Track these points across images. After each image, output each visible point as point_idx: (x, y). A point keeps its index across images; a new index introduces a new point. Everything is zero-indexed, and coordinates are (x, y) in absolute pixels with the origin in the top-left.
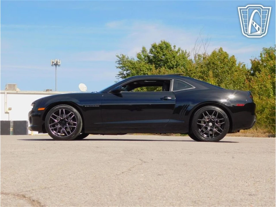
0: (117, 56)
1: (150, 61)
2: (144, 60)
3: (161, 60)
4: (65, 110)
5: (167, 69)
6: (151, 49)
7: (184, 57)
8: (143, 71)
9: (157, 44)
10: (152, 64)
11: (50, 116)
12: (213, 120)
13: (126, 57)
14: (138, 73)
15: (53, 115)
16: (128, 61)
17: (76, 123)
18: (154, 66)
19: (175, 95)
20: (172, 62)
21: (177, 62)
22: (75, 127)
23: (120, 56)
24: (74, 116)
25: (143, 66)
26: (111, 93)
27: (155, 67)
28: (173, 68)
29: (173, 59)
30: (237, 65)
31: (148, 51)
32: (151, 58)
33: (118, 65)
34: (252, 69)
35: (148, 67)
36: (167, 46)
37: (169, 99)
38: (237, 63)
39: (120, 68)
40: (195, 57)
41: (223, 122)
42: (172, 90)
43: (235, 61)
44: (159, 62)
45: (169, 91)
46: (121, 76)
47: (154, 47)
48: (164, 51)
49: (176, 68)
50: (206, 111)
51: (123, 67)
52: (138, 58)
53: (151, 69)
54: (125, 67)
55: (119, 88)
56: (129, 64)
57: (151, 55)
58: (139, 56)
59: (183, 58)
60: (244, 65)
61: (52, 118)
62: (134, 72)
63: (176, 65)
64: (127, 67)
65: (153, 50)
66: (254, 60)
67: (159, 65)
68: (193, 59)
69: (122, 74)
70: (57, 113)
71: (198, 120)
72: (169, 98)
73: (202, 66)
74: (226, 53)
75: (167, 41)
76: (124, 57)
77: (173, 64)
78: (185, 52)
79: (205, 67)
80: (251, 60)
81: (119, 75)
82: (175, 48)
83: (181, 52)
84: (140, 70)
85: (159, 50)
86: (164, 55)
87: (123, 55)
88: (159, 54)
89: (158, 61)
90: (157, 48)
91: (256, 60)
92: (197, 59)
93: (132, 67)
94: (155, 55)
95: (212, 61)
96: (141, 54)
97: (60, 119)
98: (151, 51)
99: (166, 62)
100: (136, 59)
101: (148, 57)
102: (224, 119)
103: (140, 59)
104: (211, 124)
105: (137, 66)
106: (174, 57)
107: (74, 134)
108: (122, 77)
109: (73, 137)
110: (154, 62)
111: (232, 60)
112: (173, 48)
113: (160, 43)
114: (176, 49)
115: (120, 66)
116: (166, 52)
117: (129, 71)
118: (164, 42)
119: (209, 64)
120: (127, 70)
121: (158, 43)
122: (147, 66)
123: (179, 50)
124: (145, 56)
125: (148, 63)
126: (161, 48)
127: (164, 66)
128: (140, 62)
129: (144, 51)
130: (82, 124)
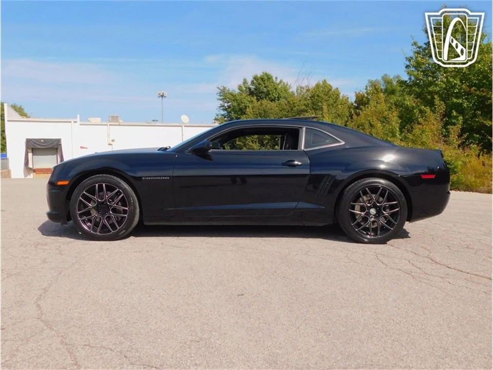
0: (218, 88)
1: (251, 93)
2: (245, 92)
3: (263, 92)
4: (105, 185)
5: (269, 102)
6: (253, 81)
7: (286, 88)
8: (245, 103)
9: (259, 76)
10: (253, 96)
11: (79, 195)
12: (378, 205)
13: (227, 88)
14: (239, 105)
15: (84, 194)
16: (229, 93)
17: (127, 208)
18: (255, 98)
19: (309, 157)
20: (274, 94)
21: (279, 94)
22: (126, 217)
23: (221, 88)
24: (123, 196)
25: (244, 98)
26: (191, 154)
27: (257, 99)
28: (274, 100)
29: (275, 91)
30: (341, 98)
31: (250, 83)
32: (253, 90)
33: (219, 97)
34: (355, 102)
35: (249, 100)
36: (269, 78)
37: (298, 165)
38: (341, 95)
39: (221, 100)
40: (297, 90)
41: (398, 208)
42: (303, 148)
43: (340, 93)
44: (260, 95)
45: (297, 149)
46: (222, 108)
47: (255, 78)
48: (266, 82)
49: (278, 100)
50: (366, 187)
51: (224, 99)
52: (239, 89)
53: (252, 101)
54: (226, 99)
55: (205, 145)
56: (230, 96)
57: (253, 87)
58: (240, 88)
59: (285, 90)
60: (348, 98)
61: (82, 199)
62: (235, 104)
63: (278, 97)
64: (228, 99)
65: (255, 81)
66: (359, 93)
67: (260, 97)
68: (295, 91)
69: (223, 106)
70: (92, 191)
71: (351, 205)
72: (296, 163)
73: (306, 98)
74: (329, 85)
75: (269, 72)
76: (225, 88)
77: (275, 96)
78: (286, 83)
79: (309, 100)
80: (356, 92)
81: (220, 107)
82: (276, 80)
83: (282, 84)
84: (242, 102)
85: (260, 81)
86: (265, 87)
87: (224, 87)
88: (260, 86)
89: (260, 93)
90: (258, 79)
91: (361, 93)
92: (299, 91)
93: (233, 99)
94: (256, 87)
95: (317, 93)
96: (242, 85)
97: (98, 201)
98: (253, 83)
99: (268, 94)
100: (237, 91)
101: (250, 89)
102: (399, 202)
103: (241, 91)
104: (373, 211)
105: (238, 98)
106: (276, 89)
107: (124, 229)
108: (223, 110)
109: (123, 233)
110: (256, 94)
111: (336, 93)
112: (274, 80)
113: (262, 74)
114: (278, 81)
115: (221, 98)
116: (267, 83)
117: (230, 104)
118: (266, 74)
119: (313, 96)
120: (228, 102)
121: (259, 74)
122: (249, 98)
123: (281, 82)
124: (246, 88)
125: (249, 95)
126: (262, 79)
127: (266, 98)
128: (241, 95)
129: (245, 82)
130: (138, 210)
